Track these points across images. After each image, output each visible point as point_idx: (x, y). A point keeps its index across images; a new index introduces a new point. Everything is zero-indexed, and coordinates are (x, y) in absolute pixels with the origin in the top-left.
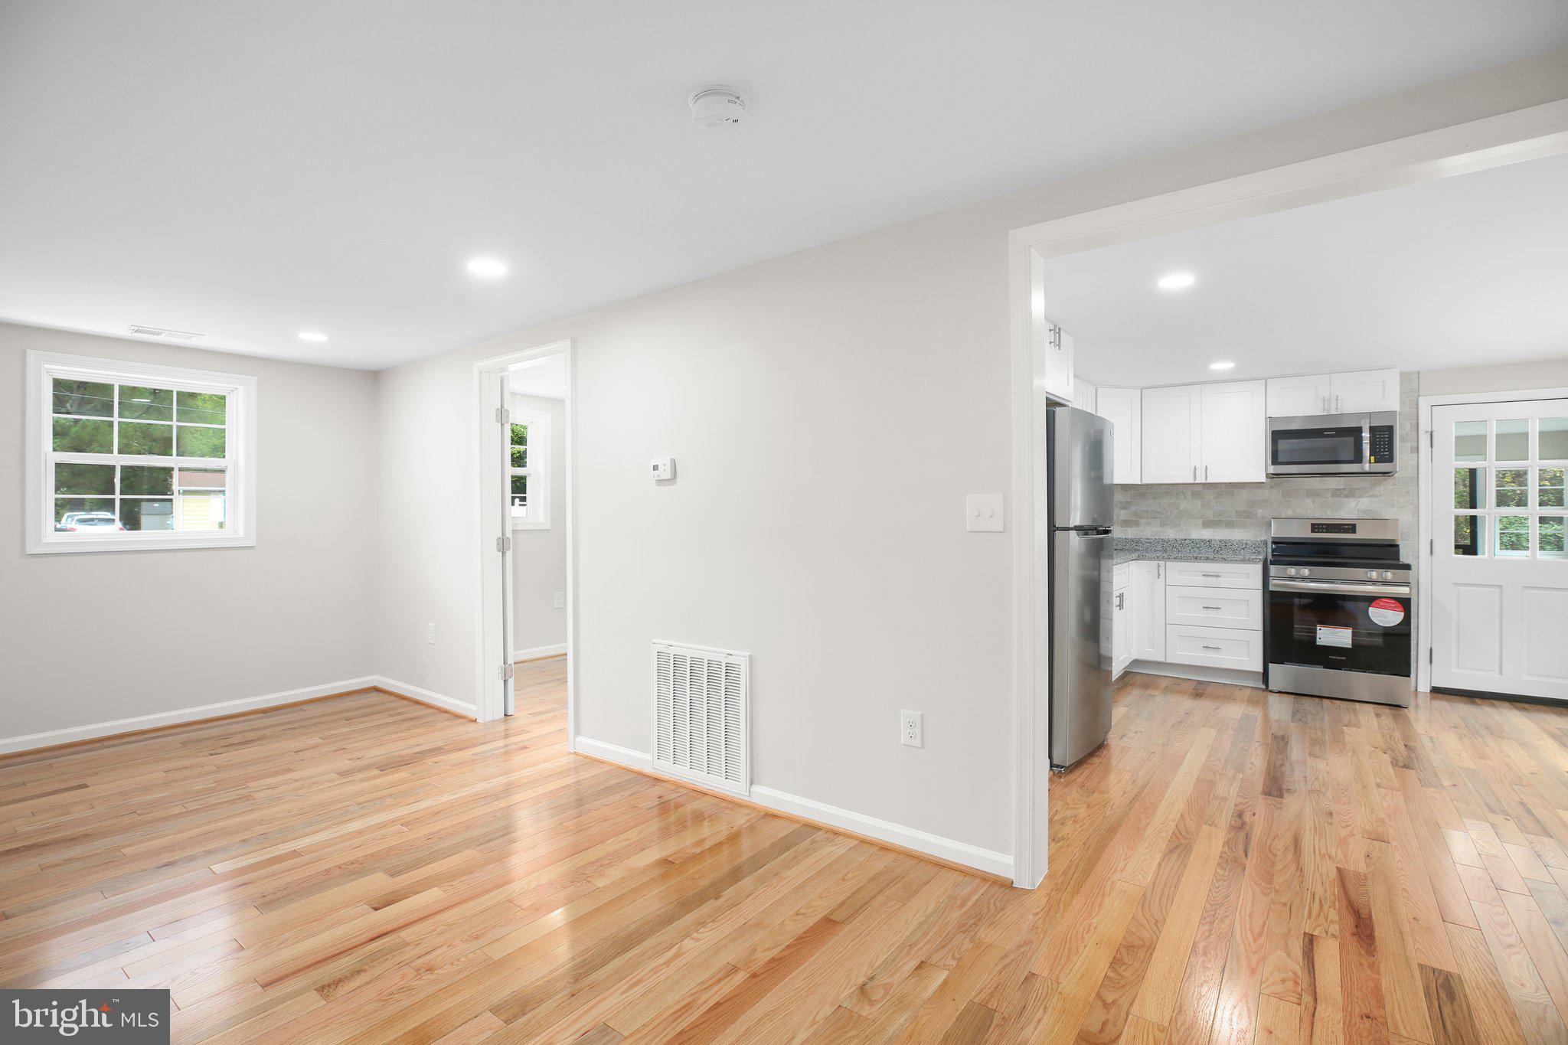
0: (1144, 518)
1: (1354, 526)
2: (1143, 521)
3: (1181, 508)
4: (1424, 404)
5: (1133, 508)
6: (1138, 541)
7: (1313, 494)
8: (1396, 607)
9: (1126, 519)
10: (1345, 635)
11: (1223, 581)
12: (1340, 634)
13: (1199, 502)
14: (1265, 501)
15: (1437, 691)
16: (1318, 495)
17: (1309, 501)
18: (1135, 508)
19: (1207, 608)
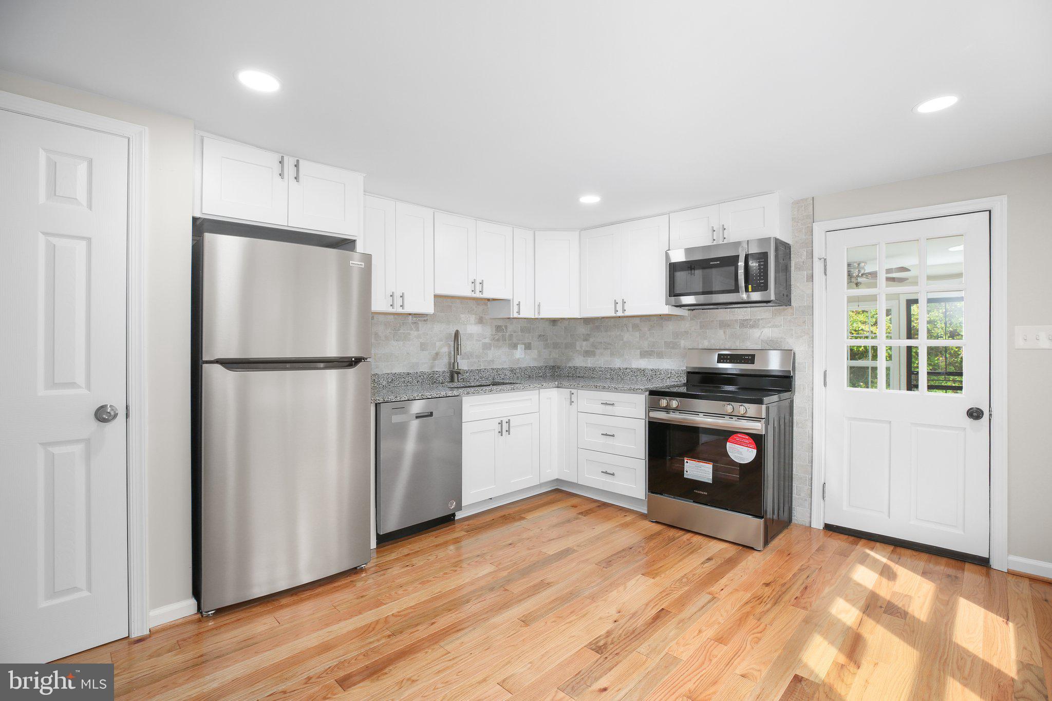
0: (599, 349)
1: (753, 356)
2: (598, 352)
3: (625, 339)
4: (818, 229)
5: (591, 340)
6: (593, 369)
7: (724, 325)
8: (749, 443)
9: (587, 349)
10: (707, 470)
11: (617, 410)
12: (702, 468)
13: (637, 334)
14: (686, 332)
15: (828, 528)
16: (729, 326)
17: (721, 332)
18: (592, 340)
19: (606, 435)
